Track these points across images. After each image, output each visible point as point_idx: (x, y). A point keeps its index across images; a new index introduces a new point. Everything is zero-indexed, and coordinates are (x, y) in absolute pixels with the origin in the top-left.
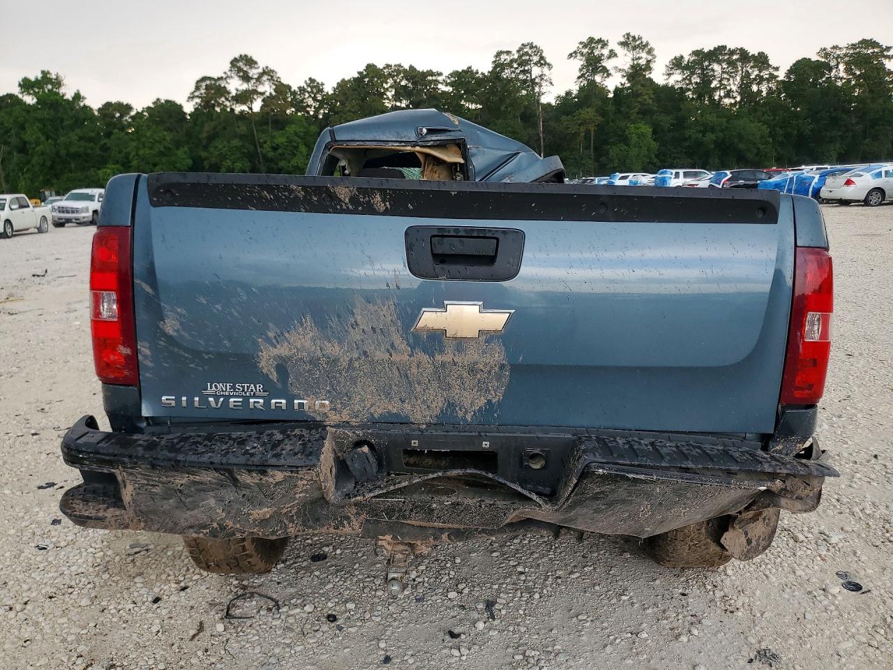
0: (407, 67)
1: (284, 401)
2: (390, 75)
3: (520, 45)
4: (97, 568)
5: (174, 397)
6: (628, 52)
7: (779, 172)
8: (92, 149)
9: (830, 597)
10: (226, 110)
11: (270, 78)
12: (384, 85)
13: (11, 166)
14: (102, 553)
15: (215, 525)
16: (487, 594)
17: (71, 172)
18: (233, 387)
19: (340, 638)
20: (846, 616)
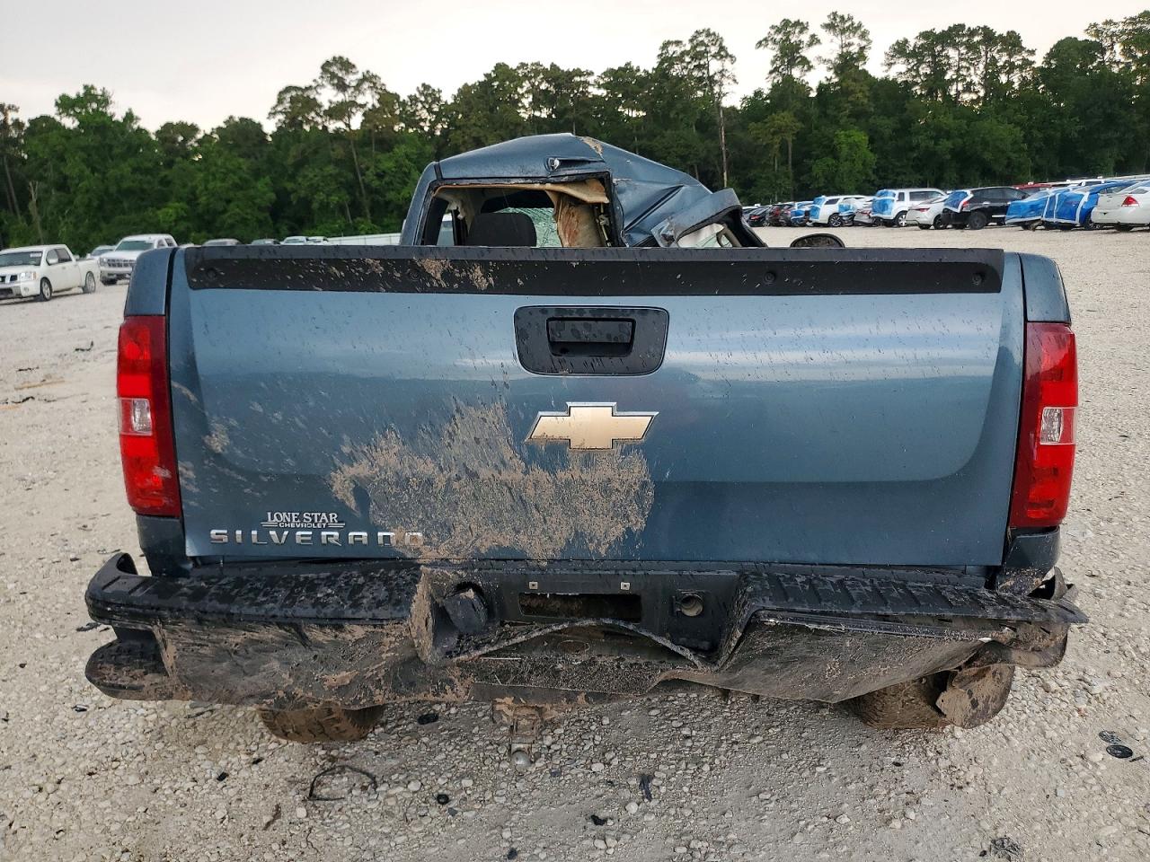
0: (548, 67)
1: (364, 534)
2: (526, 77)
3: (693, 33)
4: (149, 736)
5: (225, 532)
6: (835, 38)
7: (1036, 189)
8: (149, 183)
9: (1090, 767)
10: (317, 128)
11: (372, 85)
12: (519, 89)
13: (49, 208)
14: (155, 716)
15: (281, 694)
16: (642, 766)
17: (124, 214)
18: (300, 518)
19: (454, 826)
20: (1110, 791)
